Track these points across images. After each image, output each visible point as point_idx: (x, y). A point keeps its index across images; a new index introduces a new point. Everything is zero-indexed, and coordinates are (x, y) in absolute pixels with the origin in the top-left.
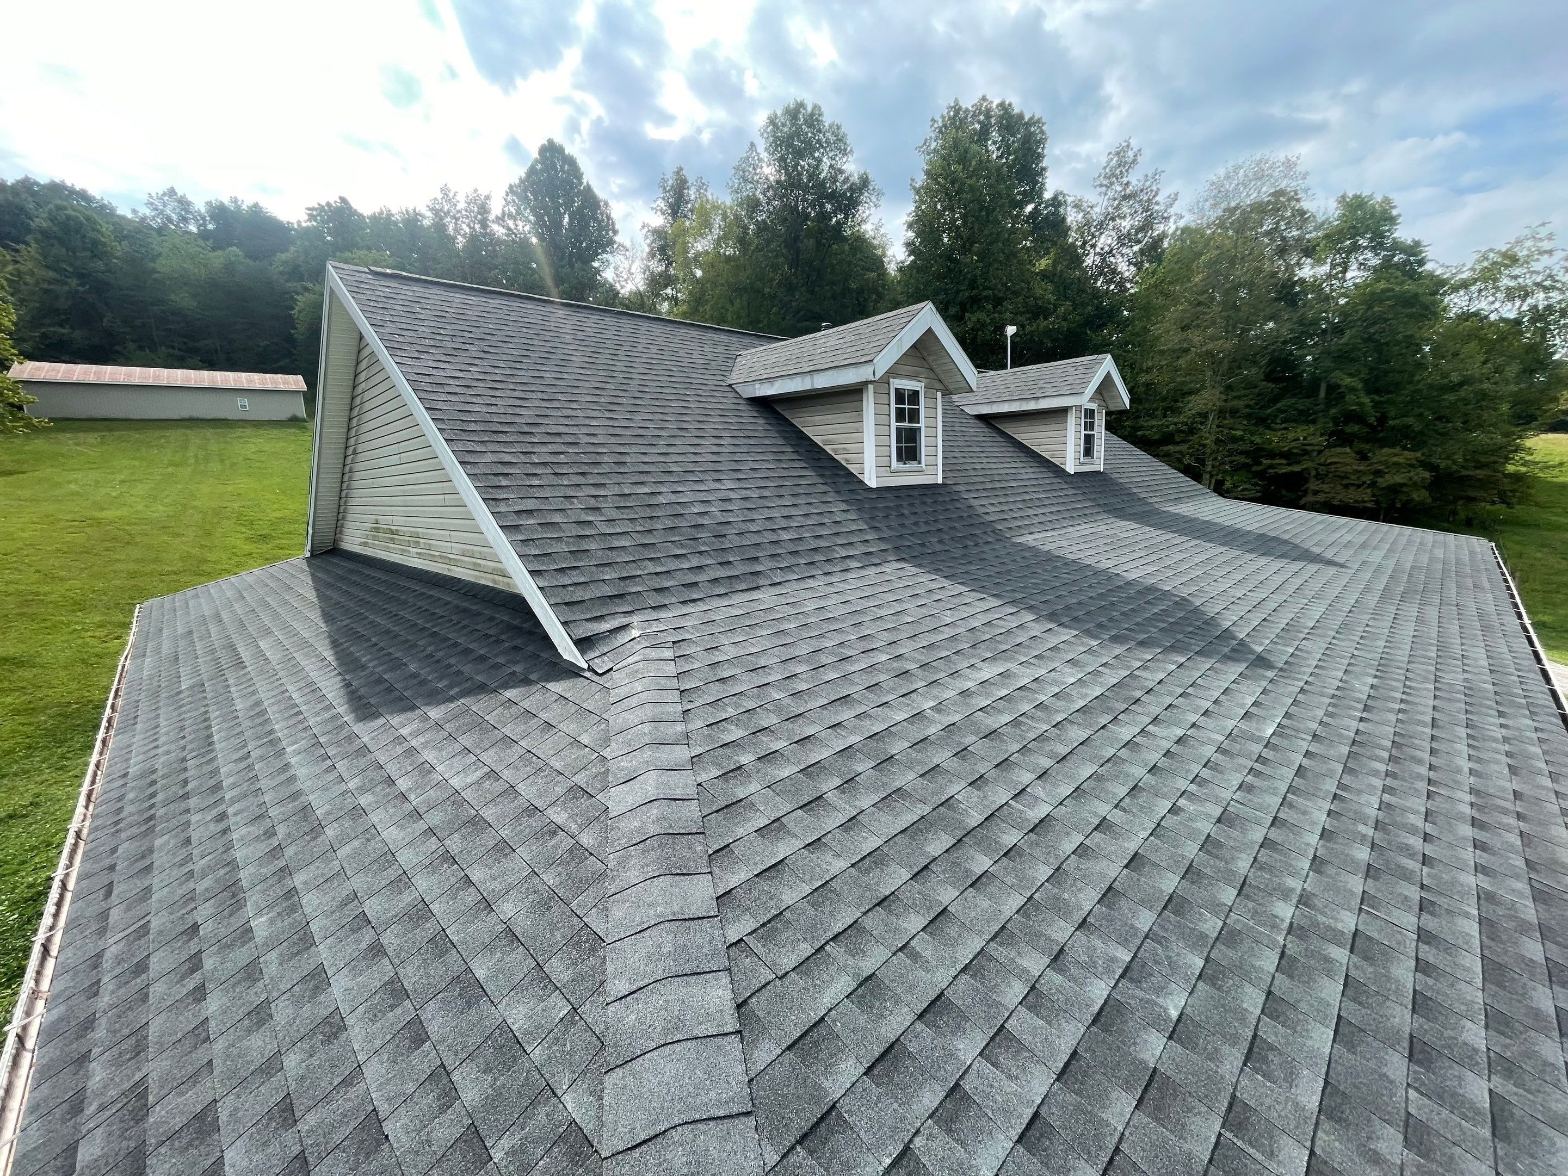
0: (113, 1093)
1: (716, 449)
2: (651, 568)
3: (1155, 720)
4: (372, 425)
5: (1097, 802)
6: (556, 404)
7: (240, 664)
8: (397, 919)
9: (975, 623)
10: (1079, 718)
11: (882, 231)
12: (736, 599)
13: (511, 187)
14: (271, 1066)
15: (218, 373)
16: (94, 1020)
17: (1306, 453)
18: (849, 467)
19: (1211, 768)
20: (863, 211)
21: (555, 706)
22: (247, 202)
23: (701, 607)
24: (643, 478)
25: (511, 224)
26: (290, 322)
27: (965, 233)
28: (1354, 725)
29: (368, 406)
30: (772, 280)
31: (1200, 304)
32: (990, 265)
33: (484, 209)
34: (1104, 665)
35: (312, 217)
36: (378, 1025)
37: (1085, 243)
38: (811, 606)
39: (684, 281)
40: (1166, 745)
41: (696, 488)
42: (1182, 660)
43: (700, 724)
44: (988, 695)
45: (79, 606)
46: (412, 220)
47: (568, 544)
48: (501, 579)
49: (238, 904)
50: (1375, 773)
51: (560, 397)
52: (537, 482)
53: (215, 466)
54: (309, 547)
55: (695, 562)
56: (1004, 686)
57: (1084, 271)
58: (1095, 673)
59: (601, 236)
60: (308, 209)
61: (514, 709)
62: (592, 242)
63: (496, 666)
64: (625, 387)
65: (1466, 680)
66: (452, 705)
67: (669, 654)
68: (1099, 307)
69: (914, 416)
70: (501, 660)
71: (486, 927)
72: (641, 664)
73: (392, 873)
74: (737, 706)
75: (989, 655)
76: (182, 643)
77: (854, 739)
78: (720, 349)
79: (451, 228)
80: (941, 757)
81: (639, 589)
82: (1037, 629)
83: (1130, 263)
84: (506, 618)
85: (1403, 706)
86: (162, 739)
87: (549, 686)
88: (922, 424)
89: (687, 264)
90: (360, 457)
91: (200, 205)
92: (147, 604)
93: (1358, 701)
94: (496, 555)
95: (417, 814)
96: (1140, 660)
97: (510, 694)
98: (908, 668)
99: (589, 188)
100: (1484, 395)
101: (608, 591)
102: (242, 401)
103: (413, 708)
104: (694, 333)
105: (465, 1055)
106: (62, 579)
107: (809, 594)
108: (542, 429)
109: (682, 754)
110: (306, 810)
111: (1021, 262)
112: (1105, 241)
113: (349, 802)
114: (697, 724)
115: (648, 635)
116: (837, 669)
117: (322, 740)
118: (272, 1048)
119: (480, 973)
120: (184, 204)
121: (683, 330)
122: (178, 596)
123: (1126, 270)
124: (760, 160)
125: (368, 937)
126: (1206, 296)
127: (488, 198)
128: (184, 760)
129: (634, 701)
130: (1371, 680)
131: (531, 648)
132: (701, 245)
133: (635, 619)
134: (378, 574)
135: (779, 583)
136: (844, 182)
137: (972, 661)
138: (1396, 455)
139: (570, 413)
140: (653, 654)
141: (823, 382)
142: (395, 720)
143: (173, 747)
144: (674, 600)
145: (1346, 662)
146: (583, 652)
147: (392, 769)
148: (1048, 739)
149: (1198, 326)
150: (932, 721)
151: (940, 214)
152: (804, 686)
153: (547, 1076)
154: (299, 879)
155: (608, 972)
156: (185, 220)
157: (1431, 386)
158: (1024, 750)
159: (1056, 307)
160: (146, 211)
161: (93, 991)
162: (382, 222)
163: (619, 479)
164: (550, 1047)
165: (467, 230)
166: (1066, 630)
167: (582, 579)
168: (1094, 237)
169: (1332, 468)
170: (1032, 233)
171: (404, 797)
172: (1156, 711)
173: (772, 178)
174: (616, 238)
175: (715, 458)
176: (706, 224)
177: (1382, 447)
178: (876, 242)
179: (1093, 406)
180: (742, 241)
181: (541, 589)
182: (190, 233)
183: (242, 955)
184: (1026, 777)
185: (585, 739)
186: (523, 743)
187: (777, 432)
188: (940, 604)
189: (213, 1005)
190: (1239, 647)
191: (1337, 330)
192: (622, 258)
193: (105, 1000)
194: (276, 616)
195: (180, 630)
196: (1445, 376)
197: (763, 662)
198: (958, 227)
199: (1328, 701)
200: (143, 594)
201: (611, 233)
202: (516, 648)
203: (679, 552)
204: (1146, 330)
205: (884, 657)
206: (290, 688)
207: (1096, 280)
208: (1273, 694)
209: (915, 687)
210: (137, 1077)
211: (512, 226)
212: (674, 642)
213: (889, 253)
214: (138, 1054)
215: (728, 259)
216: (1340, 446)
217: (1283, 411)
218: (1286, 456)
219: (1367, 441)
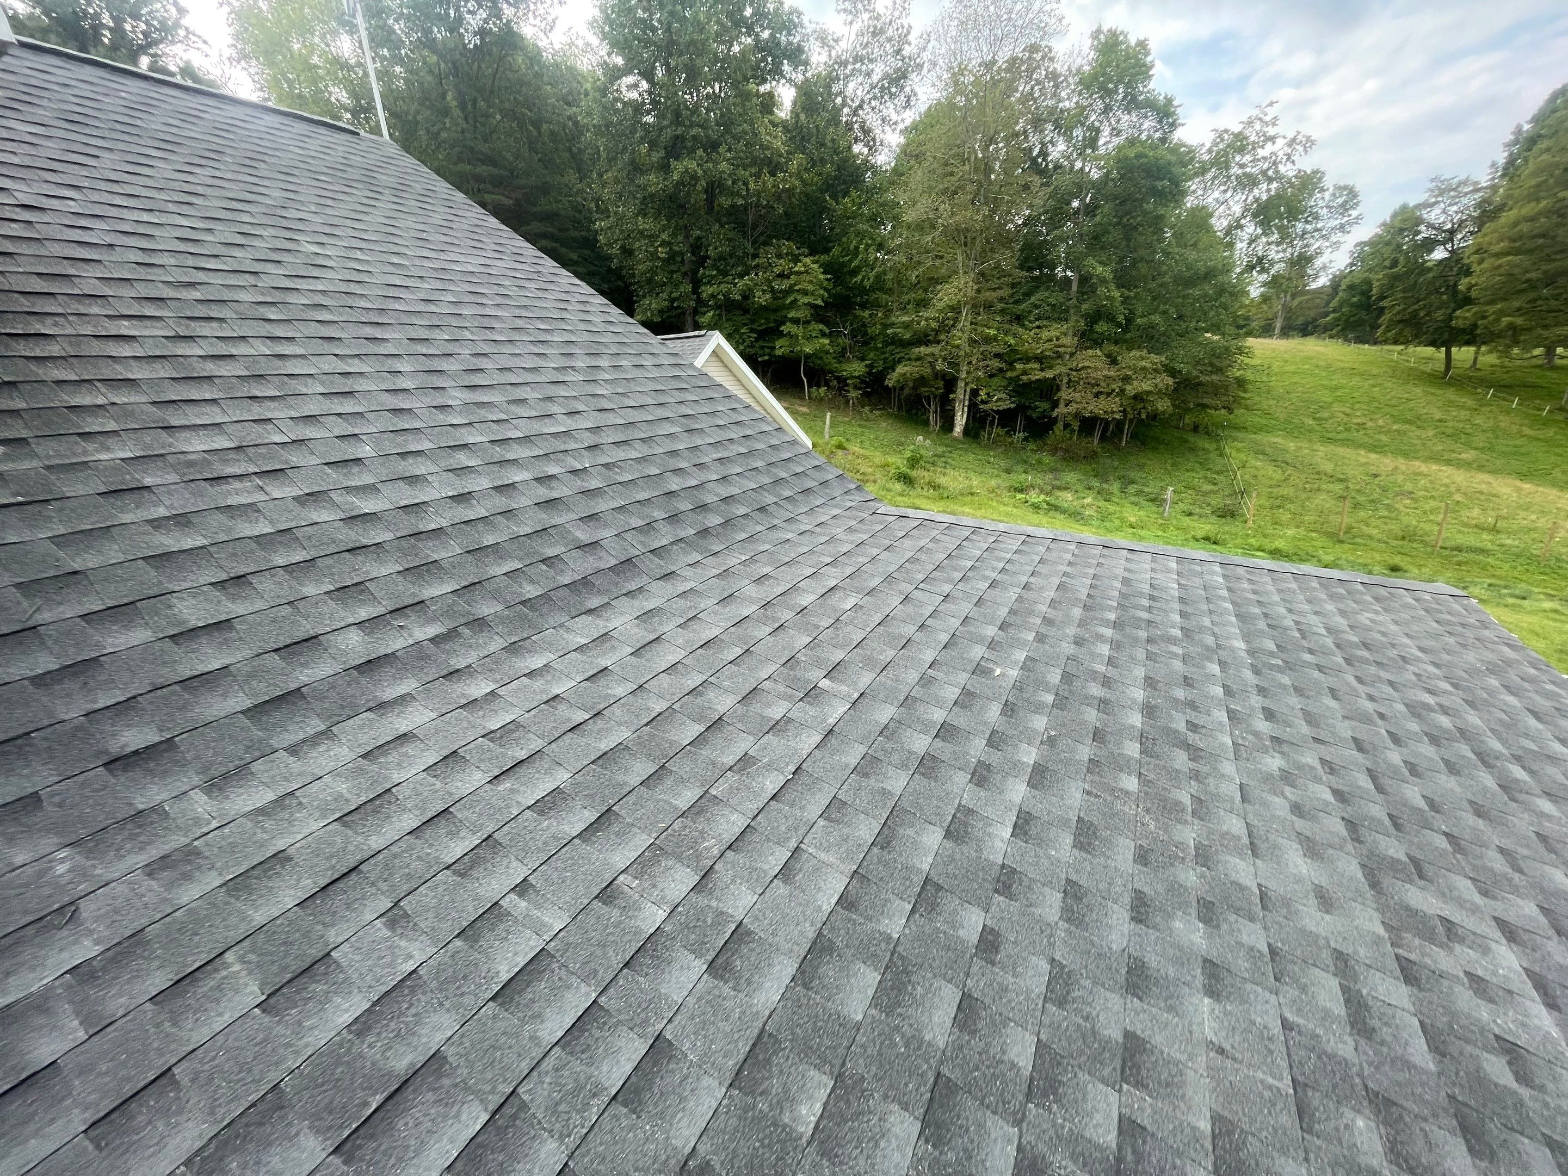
17: (1059, 356)
138: (1143, 359)
157: (1175, 279)
169: (1083, 374)
177: (1130, 349)
216: (1091, 348)
217: (1037, 307)
218: (1039, 359)
219: (1116, 343)
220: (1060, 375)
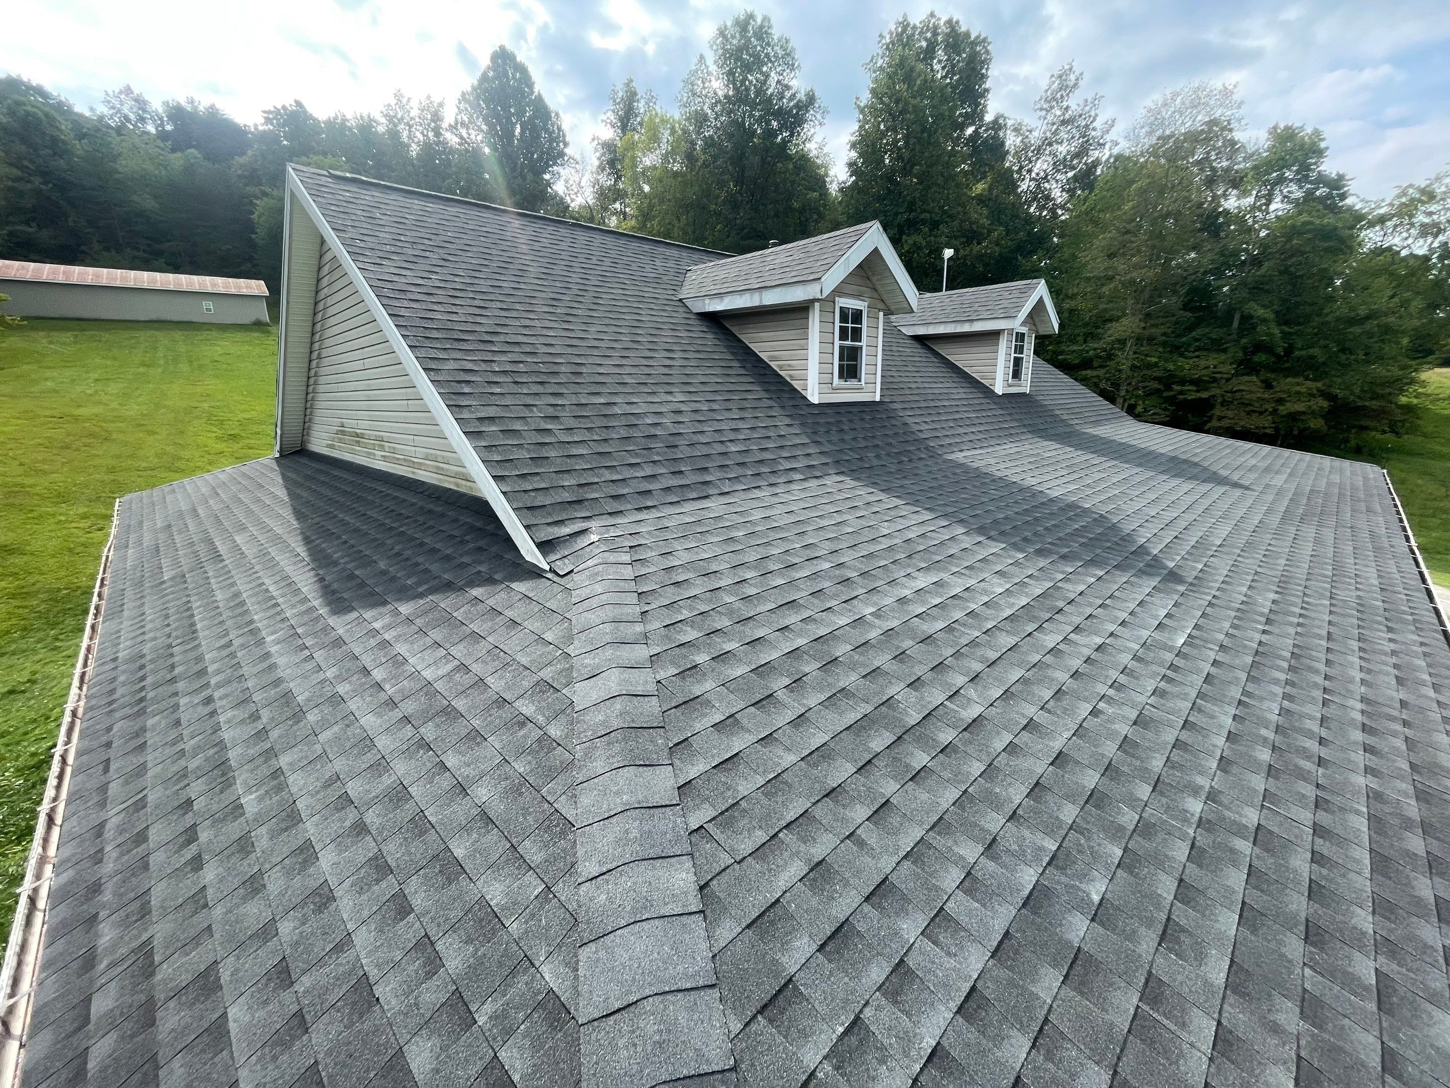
0: (123, 951)
1: (668, 362)
2: (608, 475)
3: (1077, 629)
4: (335, 330)
5: (1024, 704)
6: (514, 314)
7: (218, 557)
8: (377, 798)
9: (911, 535)
10: (1007, 625)
11: (826, 150)
12: (688, 507)
13: (463, 94)
14: (267, 931)
15: (183, 276)
16: (100, 885)
17: (1215, 380)
18: (794, 383)
19: (1128, 675)
20: (808, 129)
21: (519, 604)
22: (204, 102)
23: (655, 514)
24: (599, 389)
25: (464, 132)
26: (250, 227)
27: (906, 154)
28: (1258, 637)
29: (331, 312)
30: (718, 197)
31: (1128, 232)
32: (929, 187)
33: (437, 117)
34: (1029, 576)
35: (268, 121)
36: (364, 897)
37: (1021, 168)
38: (757, 515)
39: (633, 195)
40: (1087, 652)
41: (649, 400)
42: (1100, 573)
43: (656, 625)
44: (923, 602)
45: (62, 497)
46: (366, 127)
47: (529, 451)
48: (464, 482)
49: (228, 783)
50: (1276, 682)
51: (518, 307)
52: (498, 390)
53: (184, 367)
54: (278, 448)
55: (648, 471)
56: (937, 594)
57: (1019, 196)
58: (1022, 584)
59: (551, 148)
60: (265, 112)
61: (480, 607)
62: (543, 153)
63: (462, 566)
64: (580, 299)
65: (1359, 597)
66: (422, 602)
67: (626, 558)
68: (1030, 233)
69: (857, 334)
70: (466, 559)
71: (461, 810)
72: (600, 568)
73: (370, 757)
74: (691, 608)
75: (923, 565)
76: (162, 537)
77: (801, 642)
78: (671, 264)
79: (405, 134)
80: (882, 659)
81: (596, 495)
82: (967, 542)
83: (1063, 190)
84: (469, 520)
85: (1301, 620)
86: (149, 626)
87: (513, 585)
88: (863, 343)
89: (635, 179)
90: (325, 362)
91: (157, 105)
92: (128, 497)
93: (1262, 614)
94: (459, 460)
95: (392, 703)
96: (1063, 572)
97: (476, 592)
98: (850, 575)
99: (540, 98)
100: (1387, 330)
101: (567, 496)
102: (207, 304)
103: (384, 603)
104: (647, 247)
105: (447, 927)
106: (45, 473)
107: (756, 504)
108: (502, 338)
109: (642, 653)
110: (288, 696)
111: (958, 186)
112: (1041, 166)
113: (328, 691)
114: (655, 625)
115: (606, 540)
116: (783, 576)
117: (299, 631)
118: (267, 915)
119: (459, 852)
120: (141, 103)
121: (635, 244)
122: (156, 492)
123: (1058, 195)
124: (709, 73)
125: (351, 816)
126: (1133, 224)
127: (441, 105)
128: (170, 646)
129: (595, 602)
130: (1273, 596)
131: (494, 549)
132: (649, 160)
133: (593, 524)
134: (345, 475)
135: (728, 493)
136: (791, 98)
137: (909, 571)
138: (1298, 384)
139: (528, 323)
140: (612, 557)
141: (771, 298)
142: (368, 614)
143: (158, 634)
144: (629, 507)
145: (1250, 578)
146: (545, 554)
147: (367, 660)
148: (978, 645)
149: (1124, 254)
150: (872, 626)
151: (883, 135)
152: (753, 591)
153: (525, 948)
154: (284, 761)
155: (579, 854)
156: (142, 120)
157: (1338, 319)
158: (957, 655)
159: (990, 232)
160: (103, 110)
161: (98, 858)
162: (337, 127)
163: (577, 389)
164: (526, 922)
165: (422, 138)
166: (994, 544)
167: (543, 485)
168: (1031, 162)
169: (1238, 395)
170: (971, 156)
171: (379, 686)
172: (1077, 620)
173: (720, 93)
174: (567, 151)
175: (666, 371)
176: (655, 138)
177: (1286, 376)
178: (819, 161)
179: (1024, 330)
180: (690, 157)
181: (504, 493)
182: (148, 133)
183: (234, 829)
184: (960, 680)
185: (549, 636)
186: (490, 639)
187: (725, 347)
188: (878, 516)
189: (210, 874)
190: (1153, 563)
191: (1256, 262)
192: (573, 171)
193: (108, 867)
194: (250, 513)
195: (159, 525)
196: (1352, 309)
197: (714, 567)
198: (899, 149)
199: (1233, 614)
200: (121, 489)
201: (561, 145)
202: (480, 549)
203: (633, 461)
204: (1074, 257)
205: (827, 565)
206: (267, 581)
207: (1030, 206)
208: (1183, 607)
209: (856, 594)
210: (144, 937)
211: (465, 136)
212: (631, 547)
213: (831, 173)
214: (143, 917)
215: (676, 174)
216: (1248, 374)
217: (1197, 340)
218: (1198, 383)
219: (1274, 371)
220: (1213, 396)
